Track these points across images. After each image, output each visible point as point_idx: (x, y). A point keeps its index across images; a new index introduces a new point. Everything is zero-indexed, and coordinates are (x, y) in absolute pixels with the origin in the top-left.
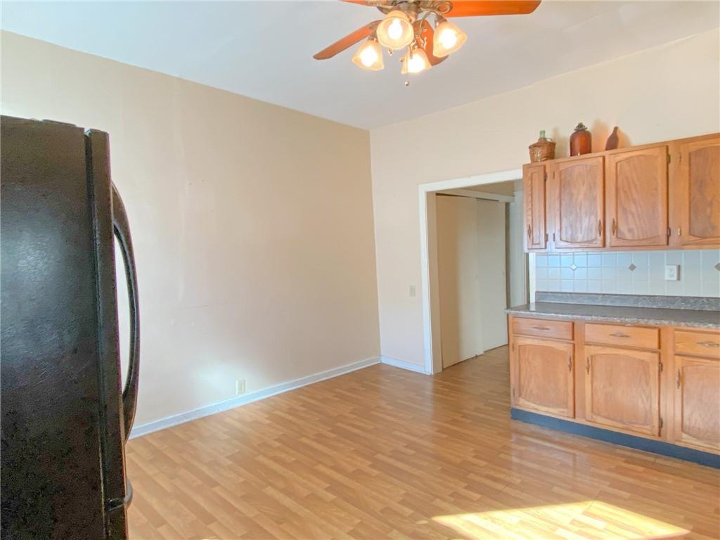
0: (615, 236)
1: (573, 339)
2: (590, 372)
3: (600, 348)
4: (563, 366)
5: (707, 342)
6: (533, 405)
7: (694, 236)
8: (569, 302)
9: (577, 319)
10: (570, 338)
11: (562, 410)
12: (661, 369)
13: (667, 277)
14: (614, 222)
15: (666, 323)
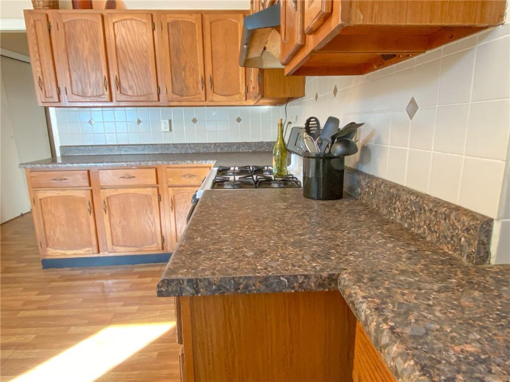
0: (118, 92)
1: (90, 185)
2: (107, 212)
3: (113, 190)
4: (84, 210)
5: (188, 175)
6: (61, 251)
7: (175, 94)
8: (91, 154)
9: (91, 166)
10: (87, 184)
11: (88, 249)
12: (160, 200)
13: (163, 129)
14: (117, 79)
15: (160, 162)
